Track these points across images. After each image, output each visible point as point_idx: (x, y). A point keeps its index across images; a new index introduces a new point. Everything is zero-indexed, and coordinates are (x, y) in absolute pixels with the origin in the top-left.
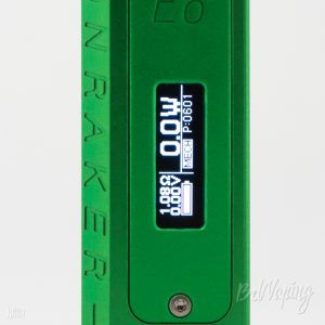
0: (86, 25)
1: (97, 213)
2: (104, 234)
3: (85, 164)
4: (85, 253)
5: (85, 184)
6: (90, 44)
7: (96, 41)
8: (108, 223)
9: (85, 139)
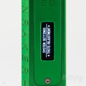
0: (23, 6)
1: (26, 56)
2: (28, 62)
3: (22, 43)
4: (22, 67)
5: (22, 49)
6: (24, 12)
7: (25, 11)
8: (29, 59)
9: (22, 37)
